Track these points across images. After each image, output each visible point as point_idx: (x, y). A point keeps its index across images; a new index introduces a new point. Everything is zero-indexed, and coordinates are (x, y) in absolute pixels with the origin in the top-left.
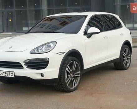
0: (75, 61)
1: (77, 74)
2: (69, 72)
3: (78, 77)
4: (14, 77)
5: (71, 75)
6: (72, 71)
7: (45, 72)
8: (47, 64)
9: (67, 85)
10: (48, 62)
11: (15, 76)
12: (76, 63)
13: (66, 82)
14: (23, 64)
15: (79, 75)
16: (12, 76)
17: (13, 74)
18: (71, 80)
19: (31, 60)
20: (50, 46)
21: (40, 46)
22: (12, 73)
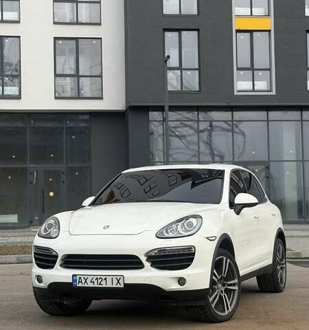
0: (225, 258)
1: (231, 285)
2: (216, 280)
3: (234, 290)
4: (122, 286)
5: (220, 286)
6: (221, 278)
7: (189, 275)
8: (192, 260)
9: (213, 306)
10: (194, 254)
11: (125, 284)
12: (228, 260)
13: (211, 300)
14: (143, 259)
15: (236, 288)
16: (118, 286)
17: (121, 281)
18: (221, 297)
19: (161, 250)
20: (190, 225)
21: (171, 224)
22: (118, 278)
